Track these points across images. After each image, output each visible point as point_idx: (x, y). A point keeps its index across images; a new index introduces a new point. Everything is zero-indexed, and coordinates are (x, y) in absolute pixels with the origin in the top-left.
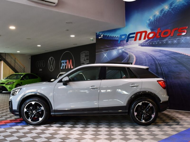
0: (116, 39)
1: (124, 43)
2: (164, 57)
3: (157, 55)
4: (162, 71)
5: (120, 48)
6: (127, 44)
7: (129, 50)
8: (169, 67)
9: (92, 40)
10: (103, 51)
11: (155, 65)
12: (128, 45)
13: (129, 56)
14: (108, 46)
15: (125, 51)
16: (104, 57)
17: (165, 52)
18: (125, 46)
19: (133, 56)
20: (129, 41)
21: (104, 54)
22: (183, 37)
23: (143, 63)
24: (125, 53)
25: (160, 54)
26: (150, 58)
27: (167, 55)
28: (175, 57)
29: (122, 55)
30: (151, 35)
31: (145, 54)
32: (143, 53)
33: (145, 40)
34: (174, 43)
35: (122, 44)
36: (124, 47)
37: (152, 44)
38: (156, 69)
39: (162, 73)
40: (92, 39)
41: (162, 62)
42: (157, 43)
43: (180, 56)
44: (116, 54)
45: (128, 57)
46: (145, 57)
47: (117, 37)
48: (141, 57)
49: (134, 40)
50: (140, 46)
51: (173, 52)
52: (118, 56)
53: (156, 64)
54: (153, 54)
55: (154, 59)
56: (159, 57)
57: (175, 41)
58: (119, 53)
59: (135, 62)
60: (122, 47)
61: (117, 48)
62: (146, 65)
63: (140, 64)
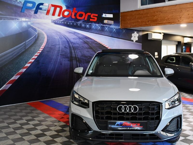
1: (31, 14)
2: (78, 41)
3: (72, 37)
4: (75, 55)
5: (24, 19)
6: (35, 16)
7: (39, 26)
8: (82, 51)
11: (69, 48)
12: (37, 18)
13: (38, 34)
15: (31, 25)
17: (79, 35)
18: (32, 19)
19: (43, 34)
20: (38, 13)
22: (94, 24)
23: (56, 45)
24: (32, 29)
25: (75, 37)
26: (65, 39)
27: (80, 38)
28: (87, 41)
29: (28, 30)
30: (66, 13)
31: (59, 34)
32: (57, 32)
33: (59, 17)
35: (28, 15)
36: (30, 19)
37: (67, 24)
38: (70, 53)
39: (76, 57)
41: (76, 46)
43: (91, 41)
45: (36, 35)
46: (59, 38)
47: (18, 1)
48: (54, 37)
49: (46, 14)
51: (85, 36)
52: (21, 31)
53: (70, 47)
54: (68, 35)
55: (68, 42)
56: (74, 40)
57: (88, 26)
58: (22, 26)
59: (46, 42)
60: (27, 19)
61: (19, 19)
62: (60, 47)
63: (52, 46)
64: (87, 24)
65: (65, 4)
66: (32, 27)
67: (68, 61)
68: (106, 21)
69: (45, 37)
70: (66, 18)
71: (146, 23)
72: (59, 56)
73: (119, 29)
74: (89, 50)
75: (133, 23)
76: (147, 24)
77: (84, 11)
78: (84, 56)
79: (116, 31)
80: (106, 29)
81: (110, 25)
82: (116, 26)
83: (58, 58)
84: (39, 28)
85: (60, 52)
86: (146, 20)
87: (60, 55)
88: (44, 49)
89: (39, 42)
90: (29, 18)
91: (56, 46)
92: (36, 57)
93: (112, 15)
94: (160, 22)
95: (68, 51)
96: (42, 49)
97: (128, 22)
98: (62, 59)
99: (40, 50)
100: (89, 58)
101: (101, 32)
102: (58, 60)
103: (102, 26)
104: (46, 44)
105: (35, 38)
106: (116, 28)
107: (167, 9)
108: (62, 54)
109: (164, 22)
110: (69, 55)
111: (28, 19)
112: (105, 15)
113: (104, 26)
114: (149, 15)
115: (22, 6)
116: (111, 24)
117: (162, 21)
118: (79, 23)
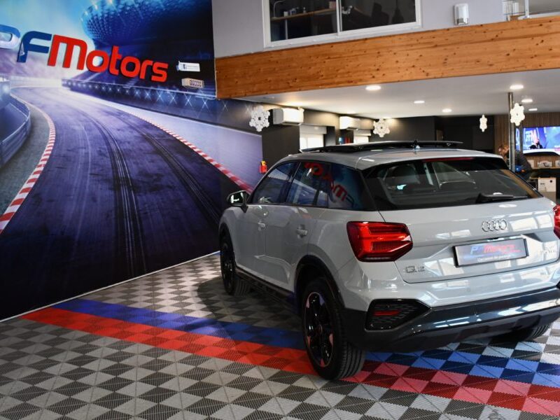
1: (8, 63)
2: (128, 135)
3: (113, 126)
4: (125, 171)
6: (22, 68)
7: (32, 96)
8: (139, 161)
11: (108, 155)
12: (25, 74)
13: (33, 119)
15: (11, 95)
17: (130, 120)
18: (12, 78)
19: (46, 121)
20: (28, 60)
22: (161, 88)
23: (79, 148)
24: (16, 105)
25: (120, 124)
26: (97, 132)
27: (133, 128)
28: (148, 134)
29: (4, 110)
30: (97, 61)
31: (83, 118)
32: (78, 113)
33: (81, 72)
34: (146, 97)
35: (1, 65)
36: (7, 78)
37: (100, 89)
38: (113, 168)
39: (126, 176)
41: (125, 147)
42: (110, 89)
43: (157, 133)
45: (27, 123)
46: (83, 128)
48: (72, 127)
49: (47, 62)
50: (66, 88)
51: (143, 121)
53: (111, 152)
54: (103, 120)
55: (106, 138)
56: (119, 132)
57: (148, 94)
59: (54, 141)
60: (1, 76)
62: (87, 154)
63: (69, 151)
64: (146, 89)
65: (91, 35)
66: (16, 100)
67: (110, 189)
68: (186, 82)
69: (49, 129)
70: (96, 75)
71: (288, 83)
72: (86, 177)
73: (215, 101)
74: (155, 157)
75: (254, 84)
76: (291, 85)
77: (136, 55)
78: (144, 173)
79: (209, 107)
80: (187, 100)
81: (196, 90)
82: (209, 92)
83: (86, 183)
84: (32, 103)
85: (90, 167)
86: (289, 77)
87: (89, 176)
88: (49, 161)
89: (35, 141)
90: (6, 75)
91: (77, 152)
92: (32, 185)
93: (198, 65)
94: (326, 81)
95: (107, 162)
96: (45, 162)
97: (239, 83)
98: (94, 186)
99: (40, 166)
100: (155, 177)
101: (178, 108)
102: (87, 190)
103: (177, 93)
104: (54, 147)
105: (26, 130)
106: (208, 98)
107: (341, 49)
108: (93, 171)
109: (337, 80)
110: (110, 174)
111: (3, 77)
112: (184, 65)
113: (183, 94)
114: (294, 64)
116: (199, 89)
117: (332, 78)
118: (128, 86)
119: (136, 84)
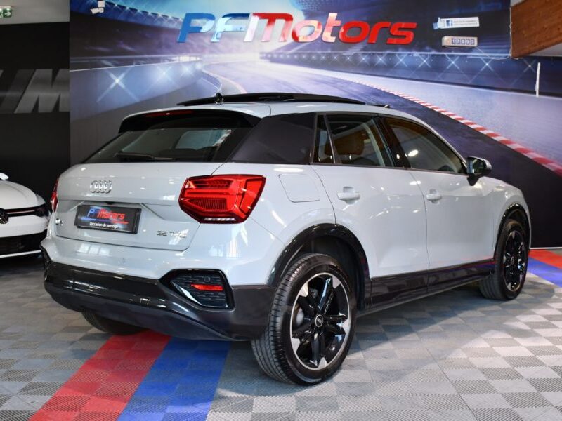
0: (165, 24)
1: (202, 44)
5: (184, 58)
7: (225, 71)
9: (5, 16)
10: (105, 62)
14: (129, 48)
15: (204, 71)
16: (112, 86)
17: (350, 88)
18: (206, 56)
20: (223, 39)
21: (112, 76)
22: (403, 51)
24: (208, 79)
29: (195, 83)
30: (306, 31)
31: (284, 87)
32: (278, 83)
33: (283, 44)
34: (377, 63)
35: (195, 46)
36: (200, 57)
40: (5, 11)
42: (323, 57)
43: (393, 101)
44: (170, 79)
47: (170, 17)
50: (266, 60)
51: (372, 88)
52: (178, 87)
54: (312, 89)
57: (381, 60)
58: (182, 75)
60: (194, 56)
61: (173, 59)
64: (379, 54)
65: (301, 7)
66: (208, 75)
68: (447, 40)
70: (304, 45)
73: (507, 60)
77: (365, 18)
79: (494, 69)
80: (451, 62)
82: (495, 50)
84: (225, 77)
90: (198, 54)
93: (476, 19)
97: (525, 35)
101: (434, 73)
103: (433, 55)
106: (493, 58)
111: (196, 56)
112: (448, 22)
113: (443, 55)
115: (180, 27)
116: (473, 48)
118: (349, 53)
119: (364, 49)
